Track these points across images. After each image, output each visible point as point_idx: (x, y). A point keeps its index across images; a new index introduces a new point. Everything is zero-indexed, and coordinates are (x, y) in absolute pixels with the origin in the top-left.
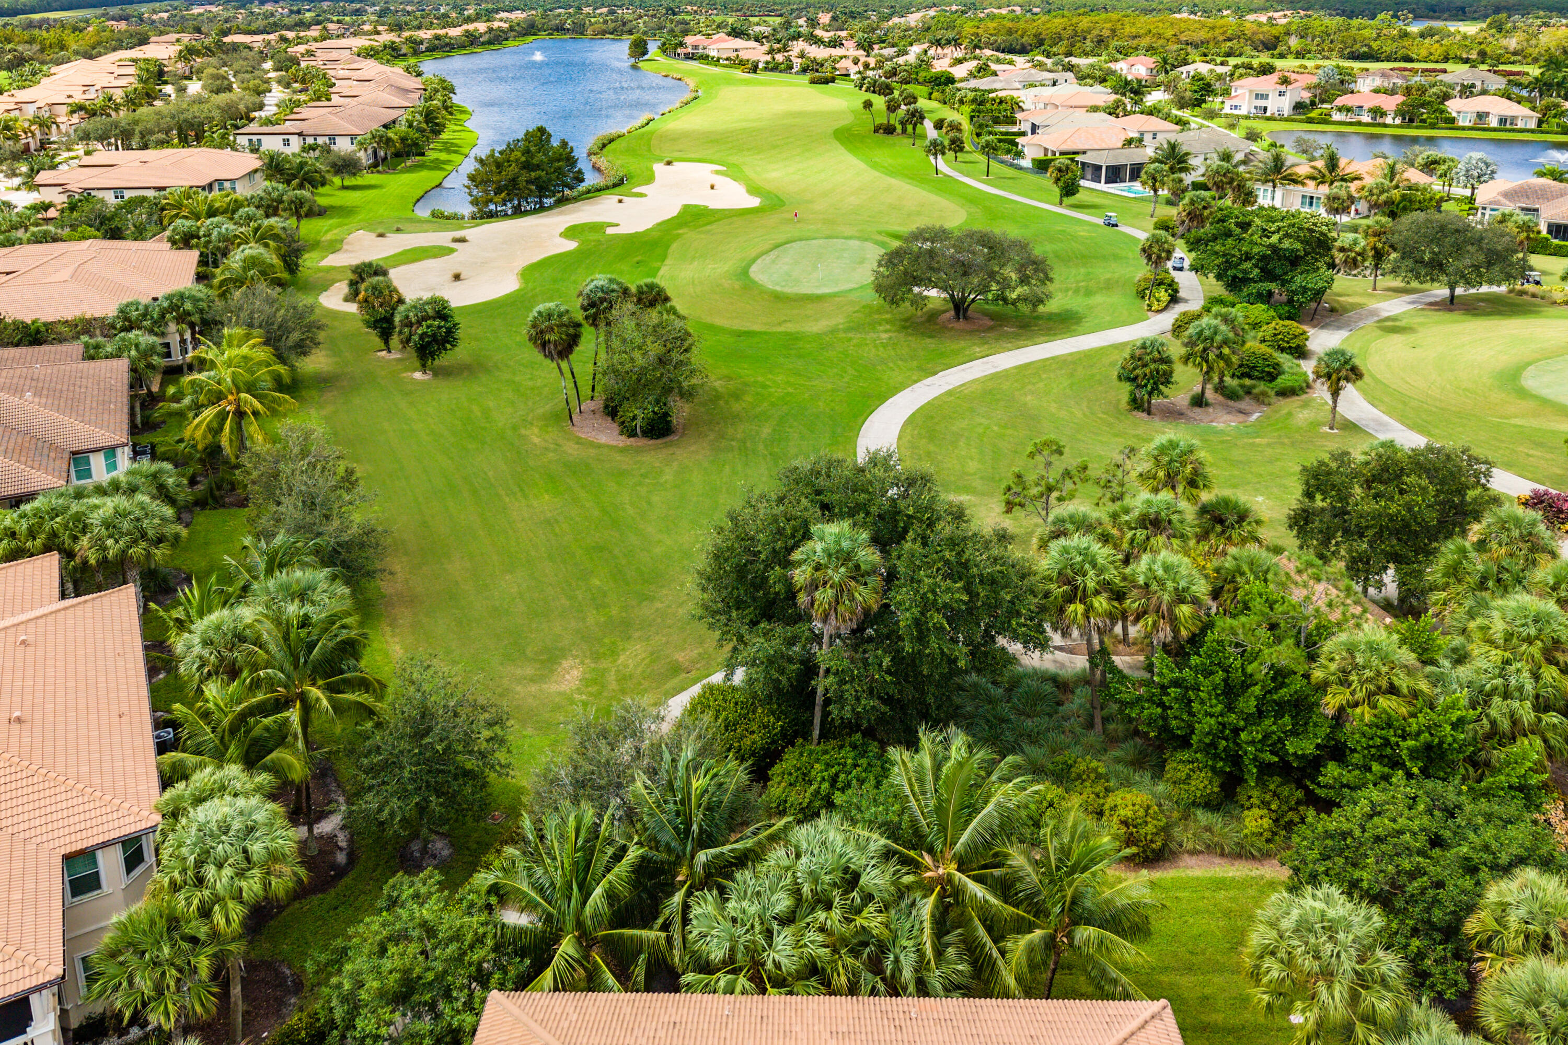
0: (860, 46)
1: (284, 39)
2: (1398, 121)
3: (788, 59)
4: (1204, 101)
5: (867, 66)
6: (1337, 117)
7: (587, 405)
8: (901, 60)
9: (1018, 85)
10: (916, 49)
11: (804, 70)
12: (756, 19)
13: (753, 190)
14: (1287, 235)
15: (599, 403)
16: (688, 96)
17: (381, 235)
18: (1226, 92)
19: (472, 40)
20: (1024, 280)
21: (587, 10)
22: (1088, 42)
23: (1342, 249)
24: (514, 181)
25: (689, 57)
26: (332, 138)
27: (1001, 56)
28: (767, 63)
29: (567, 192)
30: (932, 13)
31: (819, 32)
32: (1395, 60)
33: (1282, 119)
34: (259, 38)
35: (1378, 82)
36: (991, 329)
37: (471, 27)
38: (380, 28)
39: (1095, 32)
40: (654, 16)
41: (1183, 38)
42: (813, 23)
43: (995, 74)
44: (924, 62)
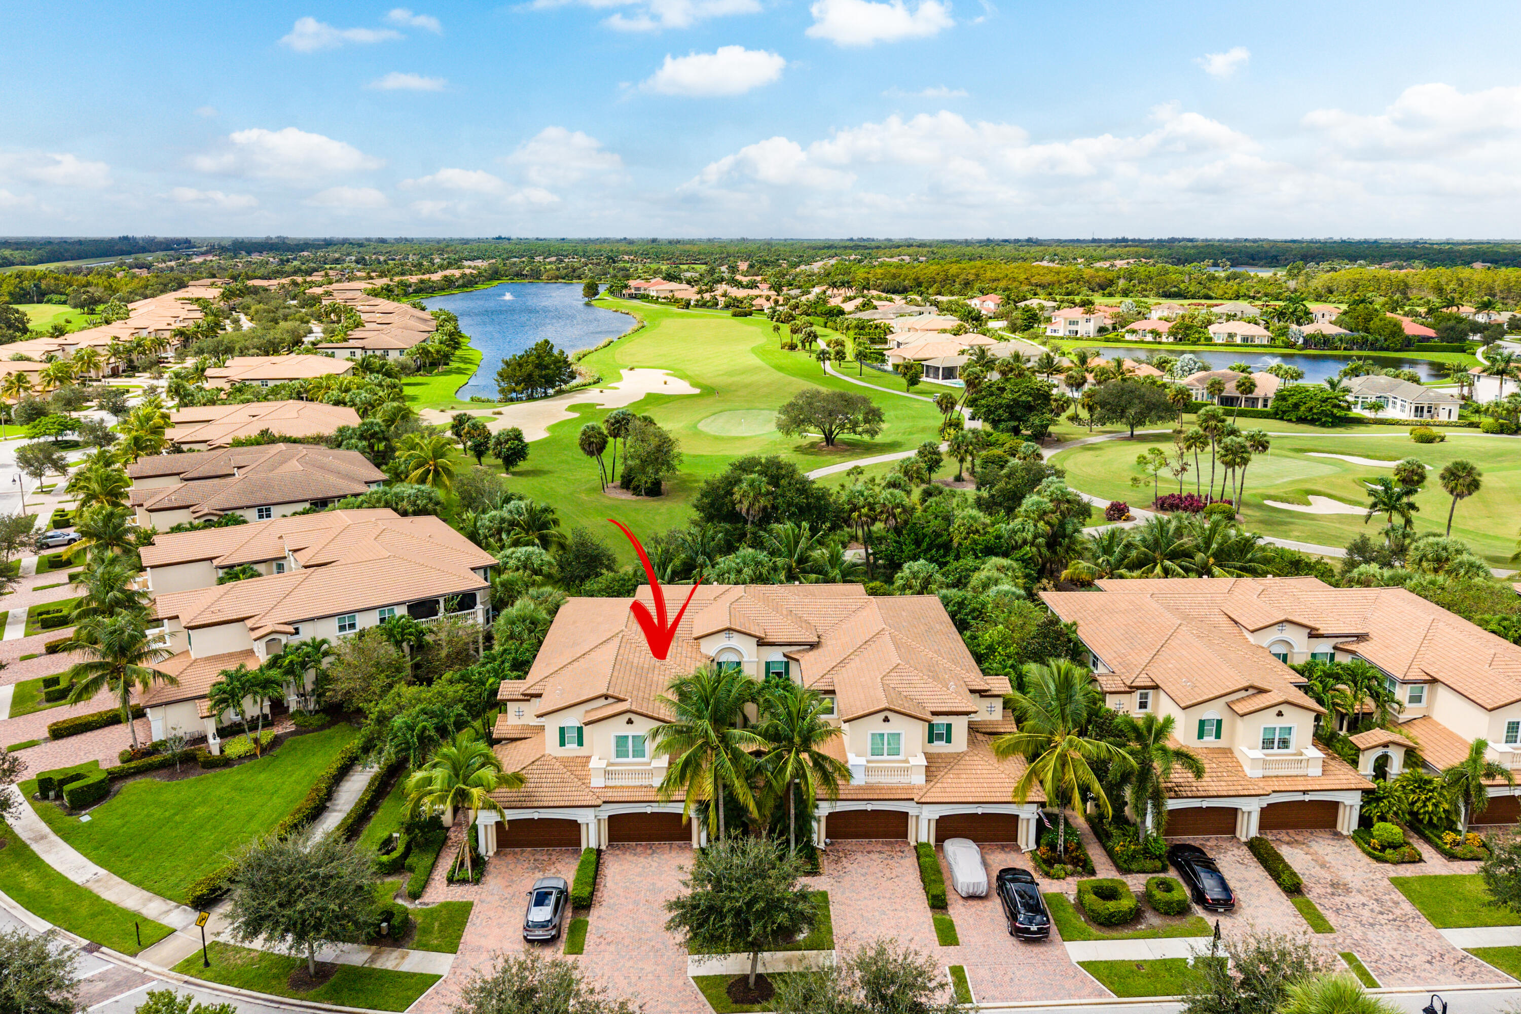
0: (772, 287)
1: (295, 284)
2: (1171, 339)
3: (714, 298)
4: (1032, 327)
5: (776, 302)
6: (1128, 337)
7: (610, 485)
8: (804, 299)
9: (892, 316)
10: (817, 290)
11: (727, 307)
12: (685, 267)
13: (694, 385)
14: (1024, 393)
15: (618, 481)
16: (636, 327)
17: (442, 411)
18: (1048, 320)
19: (449, 284)
20: (866, 421)
21: (537, 259)
22: (957, 286)
23: (1056, 400)
25: (631, 297)
26: (386, 351)
27: (884, 295)
28: (697, 301)
29: (563, 386)
30: (833, 261)
31: (739, 277)
32: (1199, 298)
33: (1088, 339)
34: (274, 282)
35: (1166, 314)
36: (847, 450)
37: (448, 272)
38: (373, 274)
39: (963, 277)
40: (598, 264)
41: (1033, 281)
42: (733, 269)
43: (875, 308)
44: (822, 300)
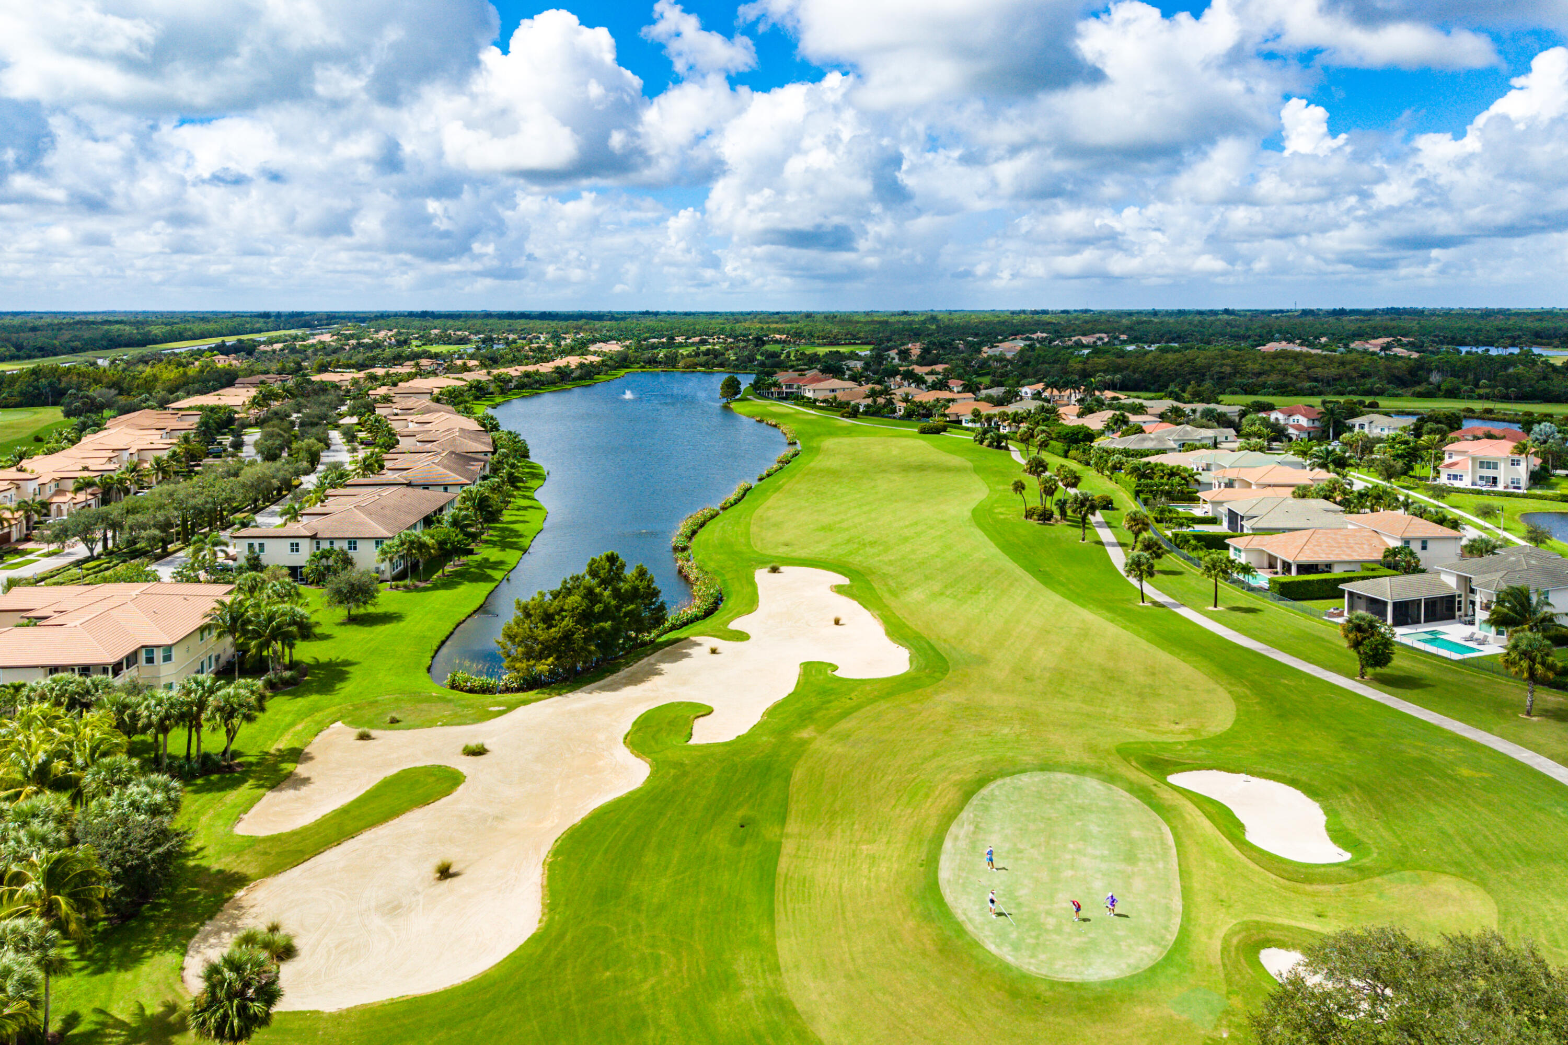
1: (372, 377)
3: (891, 403)
4: (1412, 469)
9: (1173, 444)
10: (1029, 391)
11: (909, 416)
19: (563, 376)
24: (567, 636)
25: (783, 397)
26: (353, 543)
28: (868, 406)
30: (1020, 342)
31: (915, 368)
34: (349, 376)
37: (563, 361)
38: (473, 363)
42: (905, 354)
43: (1138, 428)
